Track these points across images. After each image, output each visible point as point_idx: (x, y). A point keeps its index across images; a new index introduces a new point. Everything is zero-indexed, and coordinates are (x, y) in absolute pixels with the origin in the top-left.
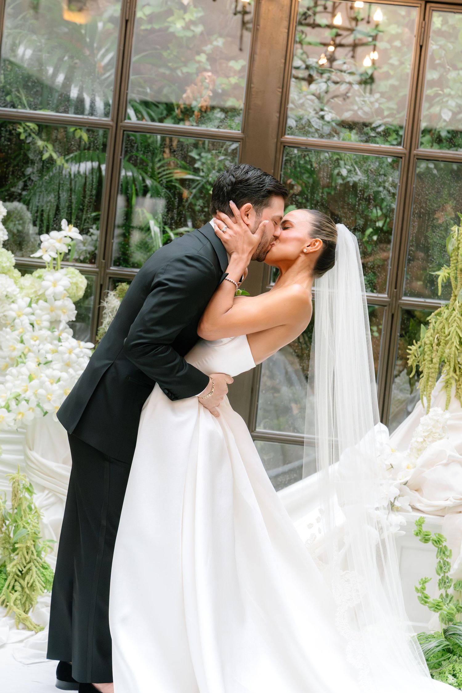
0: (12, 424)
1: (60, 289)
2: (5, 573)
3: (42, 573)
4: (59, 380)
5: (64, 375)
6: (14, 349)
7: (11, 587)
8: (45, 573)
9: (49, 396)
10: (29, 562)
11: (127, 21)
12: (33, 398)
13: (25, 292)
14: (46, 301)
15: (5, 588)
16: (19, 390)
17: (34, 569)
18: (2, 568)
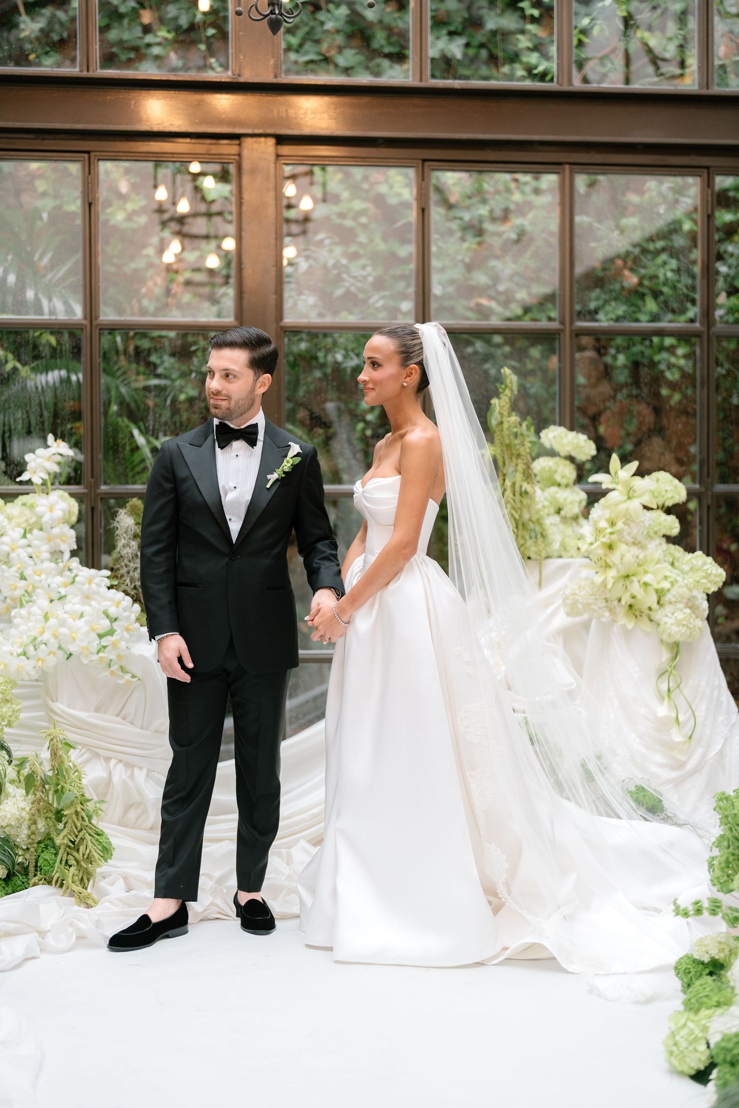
0: (33, 673)
1: (58, 514)
2: (54, 847)
3: (97, 840)
4: (82, 616)
5: (86, 609)
6: (15, 589)
7: (63, 862)
8: (101, 840)
9: (74, 635)
10: (81, 830)
11: (90, 204)
12: (52, 640)
13: (14, 521)
14: (41, 530)
15: (57, 865)
16: (34, 633)
17: (88, 837)
18: (47, 842)
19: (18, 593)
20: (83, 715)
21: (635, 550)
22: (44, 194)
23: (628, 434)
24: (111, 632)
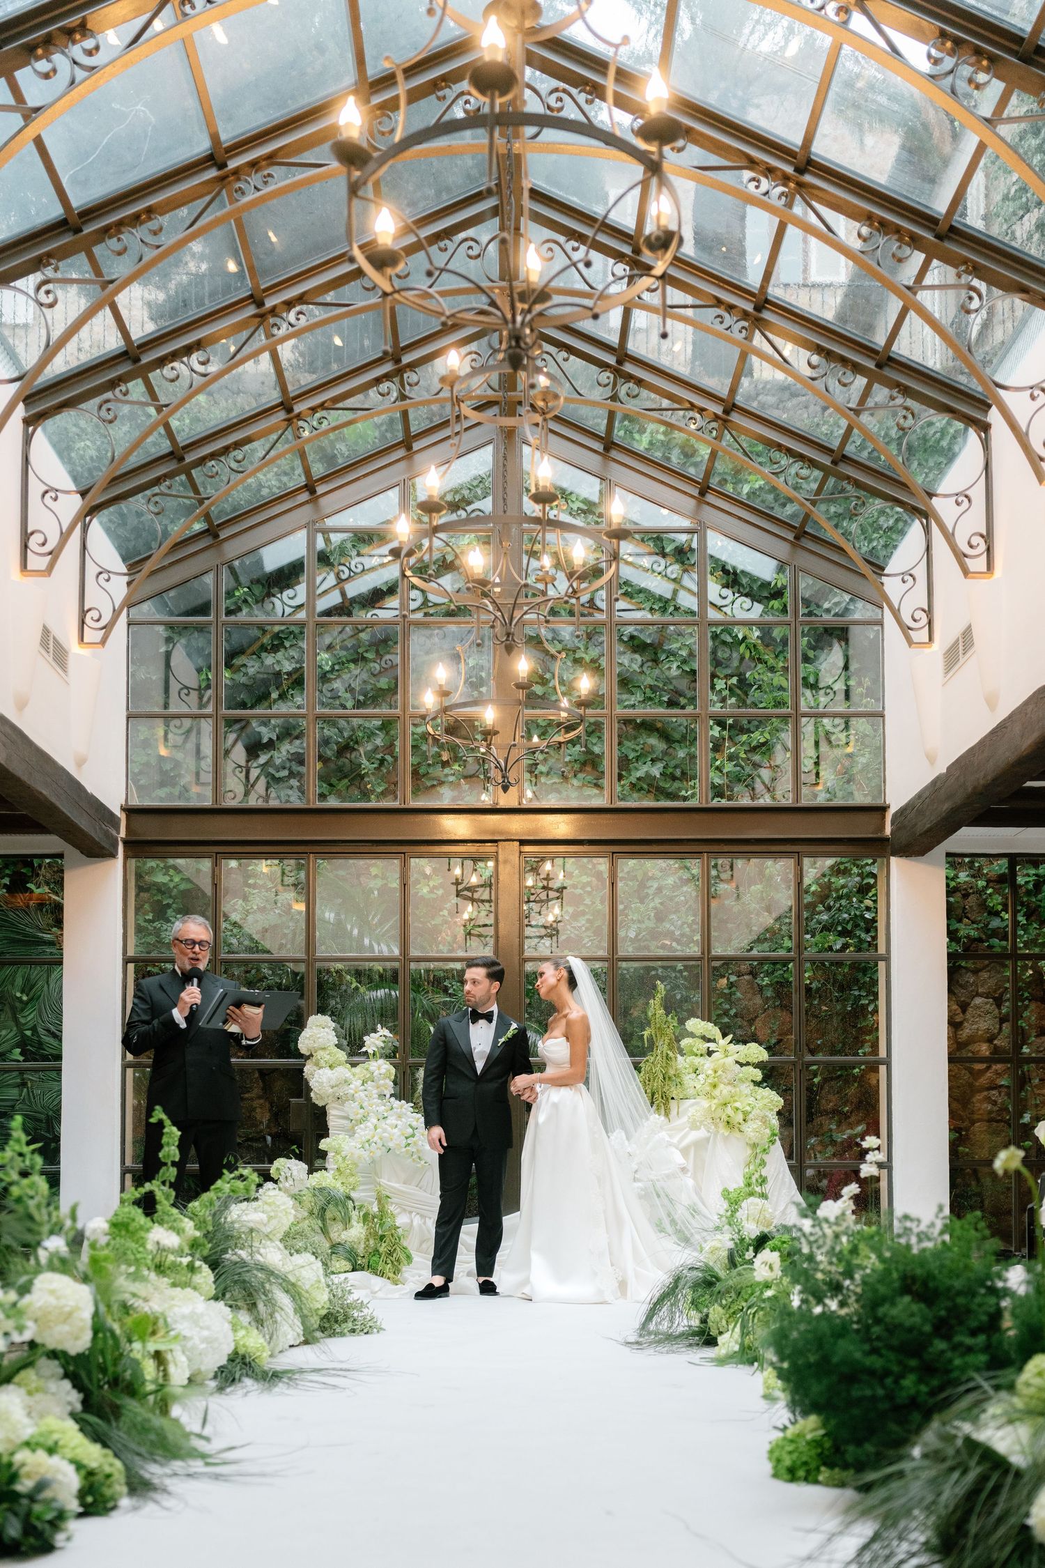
0: (368, 1159)
1: (383, 1071)
2: (379, 1254)
4: (396, 1127)
5: (399, 1123)
7: (384, 1263)
8: (406, 1252)
9: (392, 1138)
10: (395, 1245)
11: (405, 883)
12: (379, 1141)
13: (357, 1077)
14: (373, 1082)
15: (380, 1264)
16: (369, 1137)
17: (399, 1250)
18: (376, 1252)
19: (359, 1116)
20: (396, 1185)
21: (729, 1088)
22: (376, 876)
23: (774, 1032)
24: (413, 1136)
